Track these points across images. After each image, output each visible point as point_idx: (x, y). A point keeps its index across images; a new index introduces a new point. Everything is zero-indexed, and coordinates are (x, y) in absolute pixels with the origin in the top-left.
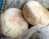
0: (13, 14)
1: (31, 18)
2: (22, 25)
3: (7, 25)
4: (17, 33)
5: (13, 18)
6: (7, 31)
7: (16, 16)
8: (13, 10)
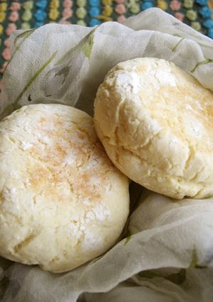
0: (46, 139)
1: (142, 160)
2: (96, 197)
3: (18, 208)
4: (74, 243)
5: (44, 165)
6: (20, 238)
7: (59, 149)
8: (43, 120)
